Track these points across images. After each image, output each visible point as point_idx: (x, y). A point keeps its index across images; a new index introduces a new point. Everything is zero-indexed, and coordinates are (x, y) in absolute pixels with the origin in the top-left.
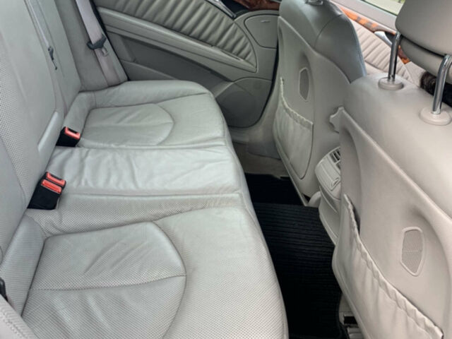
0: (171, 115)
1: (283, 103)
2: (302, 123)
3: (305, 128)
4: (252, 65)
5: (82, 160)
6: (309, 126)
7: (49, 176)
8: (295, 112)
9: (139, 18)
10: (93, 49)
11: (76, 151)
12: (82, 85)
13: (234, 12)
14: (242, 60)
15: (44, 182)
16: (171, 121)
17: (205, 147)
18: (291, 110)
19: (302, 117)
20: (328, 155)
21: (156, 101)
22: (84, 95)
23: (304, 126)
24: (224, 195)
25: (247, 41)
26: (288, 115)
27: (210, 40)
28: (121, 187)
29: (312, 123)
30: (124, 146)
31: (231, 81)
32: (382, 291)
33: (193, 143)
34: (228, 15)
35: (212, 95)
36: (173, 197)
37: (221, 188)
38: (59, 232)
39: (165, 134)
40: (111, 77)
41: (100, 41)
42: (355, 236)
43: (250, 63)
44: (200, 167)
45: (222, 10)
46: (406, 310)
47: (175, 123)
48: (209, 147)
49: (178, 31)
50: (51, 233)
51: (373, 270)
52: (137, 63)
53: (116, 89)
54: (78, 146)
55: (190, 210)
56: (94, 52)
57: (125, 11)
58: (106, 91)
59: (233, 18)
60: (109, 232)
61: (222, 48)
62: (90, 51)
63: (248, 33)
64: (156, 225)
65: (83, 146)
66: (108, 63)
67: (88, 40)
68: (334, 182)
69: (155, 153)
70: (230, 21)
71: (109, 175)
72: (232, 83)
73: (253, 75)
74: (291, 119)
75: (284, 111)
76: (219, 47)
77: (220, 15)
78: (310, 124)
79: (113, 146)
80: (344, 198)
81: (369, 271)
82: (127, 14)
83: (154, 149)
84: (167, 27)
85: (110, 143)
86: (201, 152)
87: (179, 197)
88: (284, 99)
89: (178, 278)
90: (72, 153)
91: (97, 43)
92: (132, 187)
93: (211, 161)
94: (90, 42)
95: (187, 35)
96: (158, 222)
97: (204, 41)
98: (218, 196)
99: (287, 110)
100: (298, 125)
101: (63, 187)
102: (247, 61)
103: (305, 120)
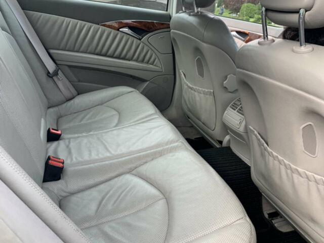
0: (115, 110)
1: (187, 85)
2: (205, 93)
3: (208, 96)
4: (159, 67)
5: (68, 147)
6: (210, 93)
7: (52, 158)
8: (198, 88)
9: (77, 51)
10: (52, 77)
11: (61, 142)
12: (49, 103)
13: (140, 35)
14: (151, 66)
15: (50, 161)
16: (117, 113)
17: (147, 121)
18: (194, 87)
19: (203, 89)
20: (229, 108)
21: (102, 103)
22: (51, 110)
23: (207, 95)
24: (172, 145)
25: (152, 52)
26: (193, 92)
27: (128, 57)
28: (101, 156)
29: (212, 91)
30: (91, 133)
31: (148, 81)
32: (295, 176)
33: (138, 121)
34: (136, 38)
35: (138, 92)
36: (139, 154)
37: (168, 142)
38: (68, 194)
39: (116, 121)
40: (67, 94)
41: (55, 70)
42: (265, 149)
43: (158, 66)
44: (149, 133)
45: (131, 36)
46: (316, 181)
47: (119, 113)
48: (149, 120)
49: (105, 55)
50: (62, 196)
51: (285, 165)
52: (81, 82)
53: (72, 101)
54: (61, 140)
55: (152, 160)
56: (53, 79)
57: (67, 49)
58: (65, 104)
59: (140, 39)
60: (102, 187)
61: (137, 60)
62: (50, 79)
63: (152, 47)
64: (133, 174)
65: (64, 139)
66: (63, 85)
67: (47, 72)
68: (239, 122)
69: (115, 132)
70: (139, 41)
71: (90, 151)
72: (148, 82)
73: (161, 74)
74: (196, 93)
75: (190, 90)
76: (134, 61)
77: (131, 39)
78: (211, 92)
79: (84, 134)
80: (250, 129)
81: (282, 167)
82: (68, 50)
83: (113, 130)
84: (97, 54)
85: (81, 133)
86: (146, 124)
87: (141, 154)
88: (187, 83)
89: (160, 201)
90: (59, 144)
91: (54, 72)
92: (108, 155)
93: (154, 128)
94: (49, 73)
95: (112, 57)
96: (133, 172)
97: (124, 59)
98: (167, 147)
99: (191, 88)
100: (202, 95)
101: (63, 163)
102: (155, 66)
103: (206, 90)
